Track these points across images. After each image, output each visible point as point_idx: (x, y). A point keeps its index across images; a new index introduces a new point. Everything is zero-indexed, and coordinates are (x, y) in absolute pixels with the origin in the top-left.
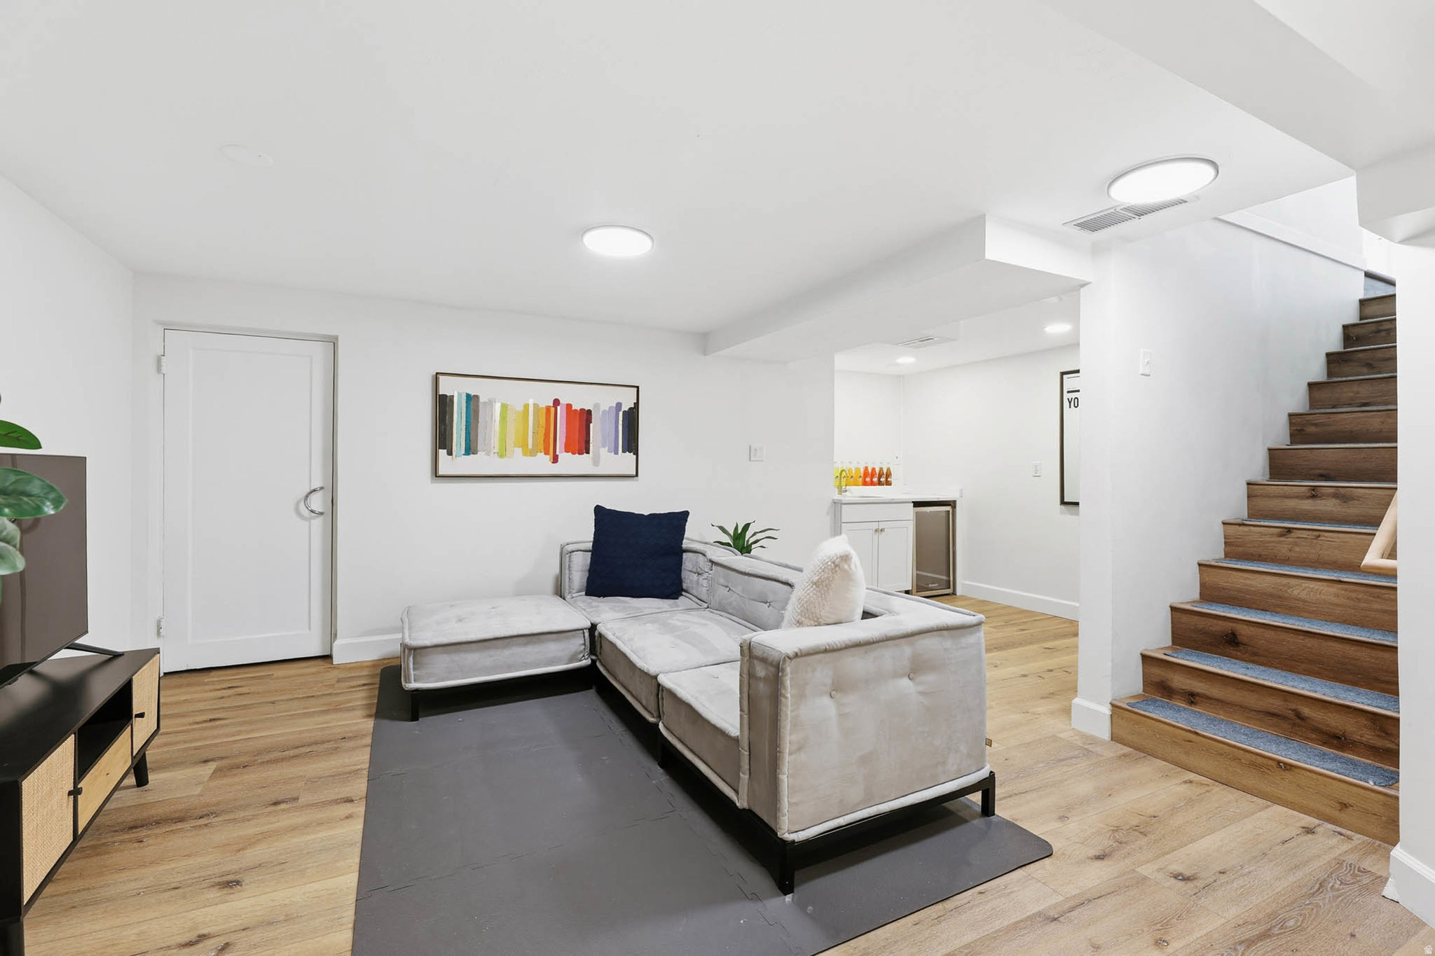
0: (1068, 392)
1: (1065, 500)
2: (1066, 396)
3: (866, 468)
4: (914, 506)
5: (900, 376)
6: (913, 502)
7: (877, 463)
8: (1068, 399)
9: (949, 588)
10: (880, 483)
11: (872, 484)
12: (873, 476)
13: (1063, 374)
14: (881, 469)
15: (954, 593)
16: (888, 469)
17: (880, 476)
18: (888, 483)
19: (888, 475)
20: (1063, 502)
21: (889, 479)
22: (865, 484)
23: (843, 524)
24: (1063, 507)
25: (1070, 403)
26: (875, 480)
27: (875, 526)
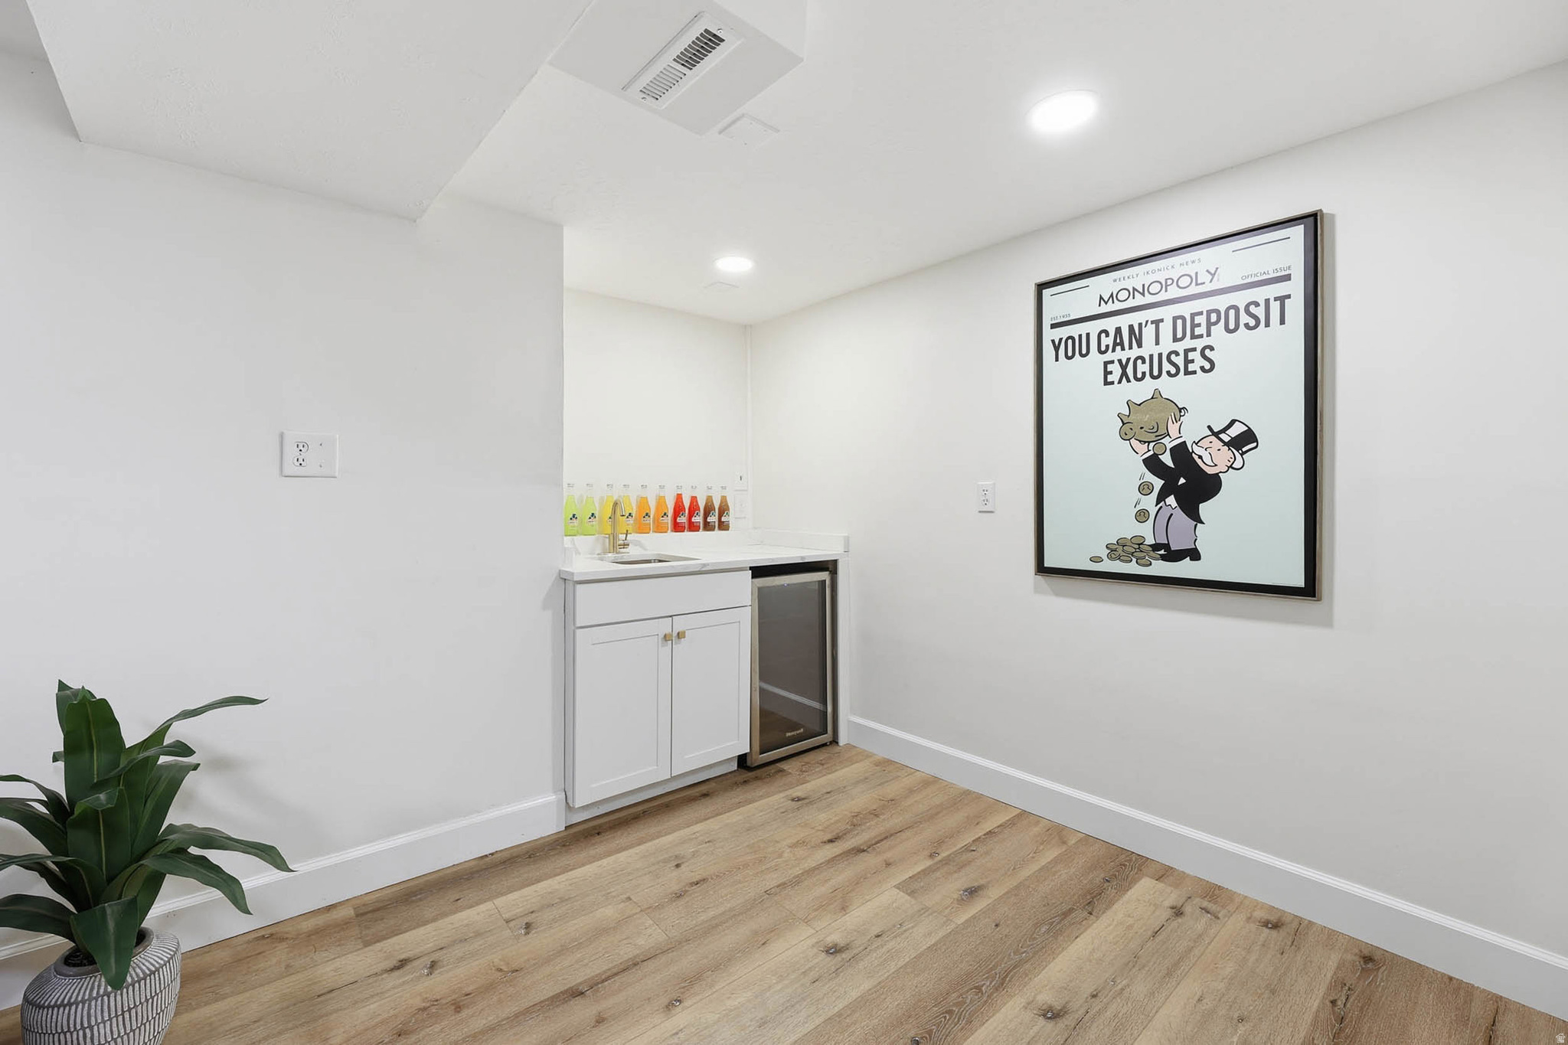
0: (1053, 326)
1: (1046, 565)
2: (1049, 335)
3: (679, 497)
4: (753, 577)
5: (745, 326)
6: (751, 568)
7: (699, 487)
8: (1053, 341)
9: (826, 732)
10: (708, 527)
11: (693, 527)
12: (694, 508)
13: (1041, 287)
14: (709, 500)
15: (835, 741)
16: (724, 500)
17: (708, 511)
18: (723, 526)
19: (723, 510)
20: (1041, 569)
21: (723, 519)
22: (677, 527)
23: (578, 631)
24: (1041, 579)
25: (1057, 349)
26: (698, 519)
27: (665, 627)
